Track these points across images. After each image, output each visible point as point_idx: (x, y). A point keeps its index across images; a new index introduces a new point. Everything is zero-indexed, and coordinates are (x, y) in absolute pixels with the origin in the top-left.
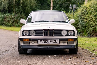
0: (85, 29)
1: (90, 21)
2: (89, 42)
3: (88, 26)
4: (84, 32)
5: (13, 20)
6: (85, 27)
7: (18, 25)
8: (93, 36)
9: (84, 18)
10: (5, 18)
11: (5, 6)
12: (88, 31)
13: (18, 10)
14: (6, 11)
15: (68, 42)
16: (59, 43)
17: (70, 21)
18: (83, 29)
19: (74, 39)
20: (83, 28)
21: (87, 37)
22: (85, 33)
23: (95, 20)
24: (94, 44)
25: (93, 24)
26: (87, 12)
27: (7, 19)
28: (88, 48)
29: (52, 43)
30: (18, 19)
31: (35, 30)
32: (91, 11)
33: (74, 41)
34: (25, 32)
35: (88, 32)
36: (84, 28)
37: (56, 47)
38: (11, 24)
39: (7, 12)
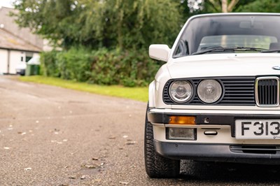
5: (118, 66)
7: (130, 82)
10: (95, 62)
11: (94, 28)
13: (131, 39)
14: (98, 42)
27: (101, 64)
30: (131, 65)
31: (219, 80)
34: (174, 86)
38: (112, 79)
39: (101, 44)
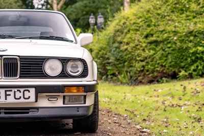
0: (123, 67)
1: (134, 49)
2: (133, 97)
3: (131, 60)
4: (122, 74)
6: (124, 62)
8: (141, 83)
9: (121, 43)
12: (131, 70)
15: (64, 97)
16: (36, 101)
17: (79, 39)
18: (120, 67)
19: (84, 86)
20: (120, 65)
21: (128, 84)
22: (123, 76)
23: (146, 46)
24: (144, 102)
25: (141, 55)
26: (128, 29)
28: (129, 113)
29: (11, 99)
32: (137, 27)
33: (85, 94)
35: (130, 73)
36: (122, 65)
37: (28, 113)
